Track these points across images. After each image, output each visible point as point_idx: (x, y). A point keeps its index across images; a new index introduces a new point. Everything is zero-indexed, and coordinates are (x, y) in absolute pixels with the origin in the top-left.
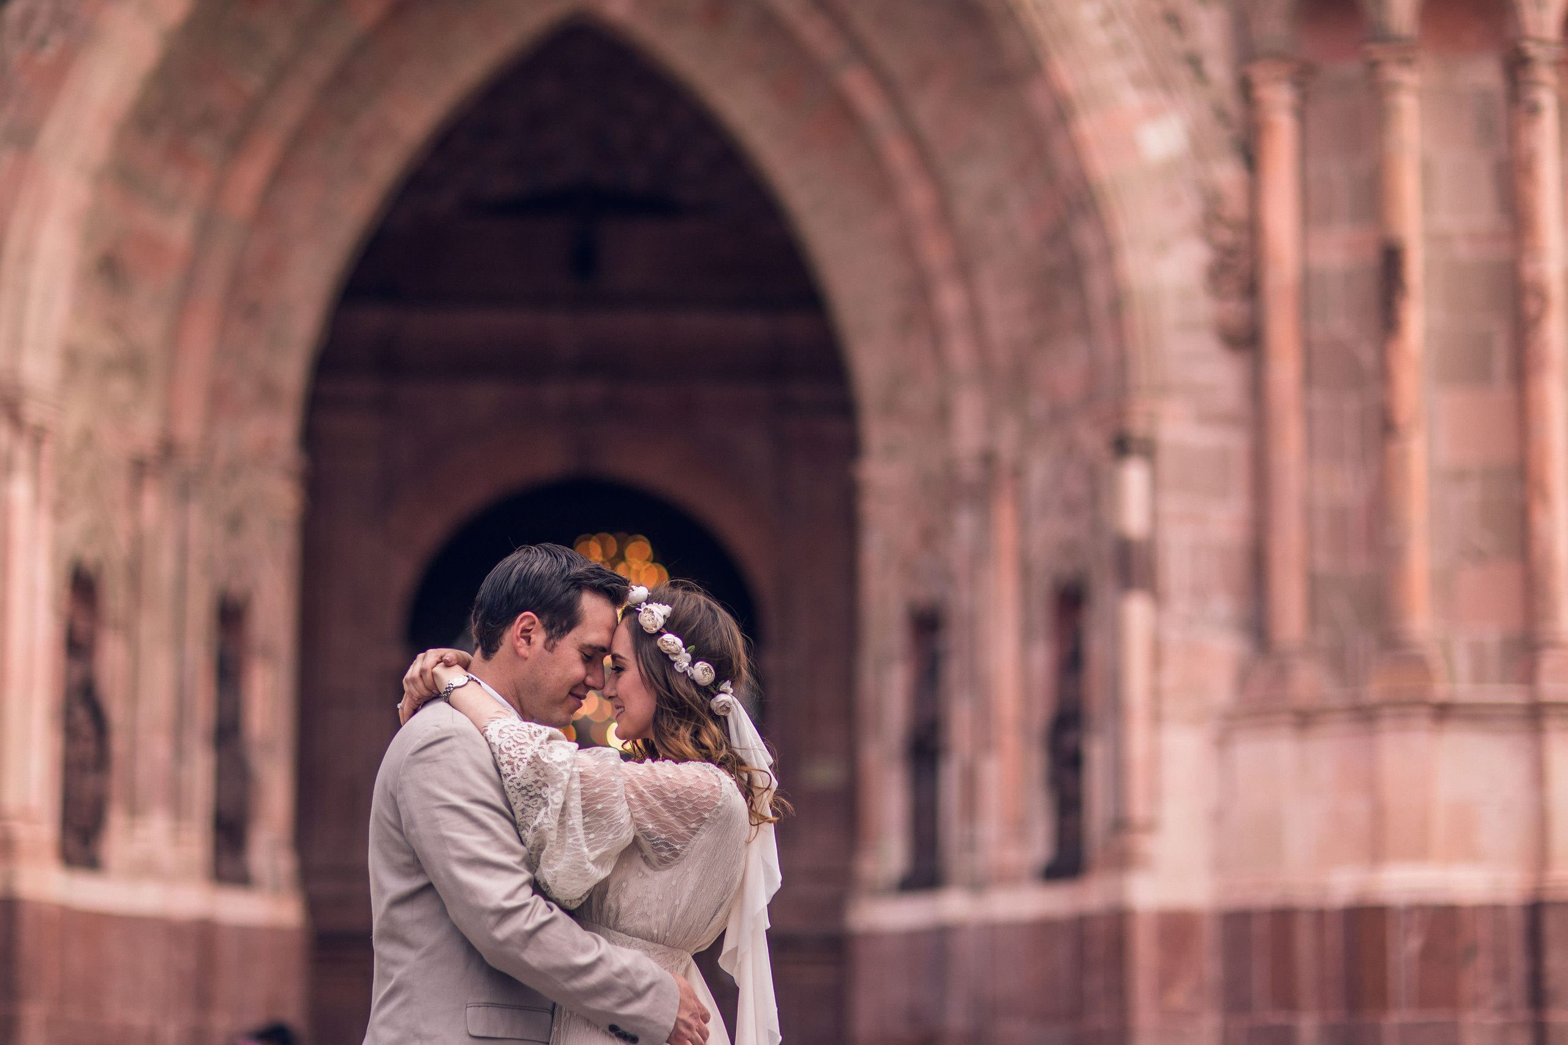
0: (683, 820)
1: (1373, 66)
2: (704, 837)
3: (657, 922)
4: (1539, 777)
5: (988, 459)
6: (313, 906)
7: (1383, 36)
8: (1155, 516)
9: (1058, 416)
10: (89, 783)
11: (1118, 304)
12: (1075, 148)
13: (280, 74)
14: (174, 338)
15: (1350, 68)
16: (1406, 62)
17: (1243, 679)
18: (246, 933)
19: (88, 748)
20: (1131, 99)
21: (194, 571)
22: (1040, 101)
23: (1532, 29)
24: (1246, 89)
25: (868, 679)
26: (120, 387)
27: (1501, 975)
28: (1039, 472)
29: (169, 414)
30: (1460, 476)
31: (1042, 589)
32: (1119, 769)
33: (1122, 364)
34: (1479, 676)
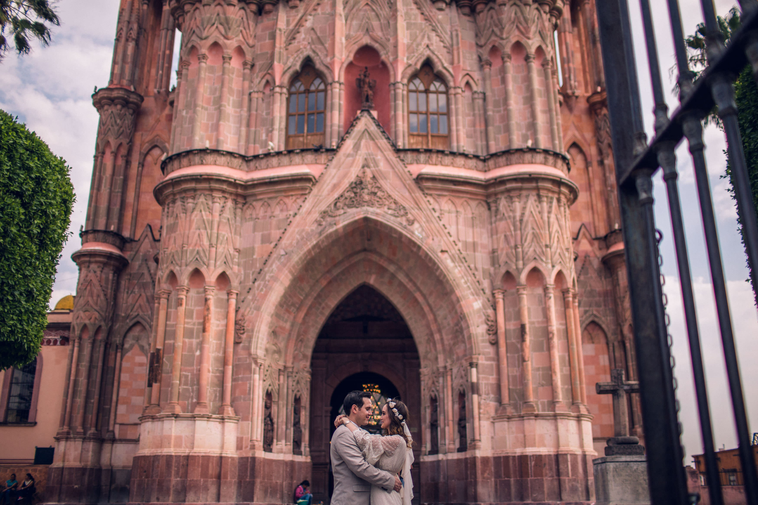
0: (393, 447)
1: (518, 290)
2: (398, 450)
3: (390, 467)
4: (557, 429)
5: (445, 367)
6: (312, 458)
7: (519, 284)
8: (478, 379)
9: (458, 359)
10: (270, 434)
11: (470, 337)
12: (461, 307)
13: (307, 296)
14: (287, 347)
15: (514, 290)
16: (524, 289)
17: (496, 411)
18: (300, 463)
19: (270, 427)
20: (471, 297)
21: (290, 391)
22: (454, 298)
23: (548, 282)
24: (493, 295)
25: (422, 412)
26: (276, 356)
27: (551, 469)
28: (455, 370)
29: (285, 362)
30: (538, 369)
31: (456, 392)
32: (473, 429)
33: (471, 348)
34: (544, 410)
